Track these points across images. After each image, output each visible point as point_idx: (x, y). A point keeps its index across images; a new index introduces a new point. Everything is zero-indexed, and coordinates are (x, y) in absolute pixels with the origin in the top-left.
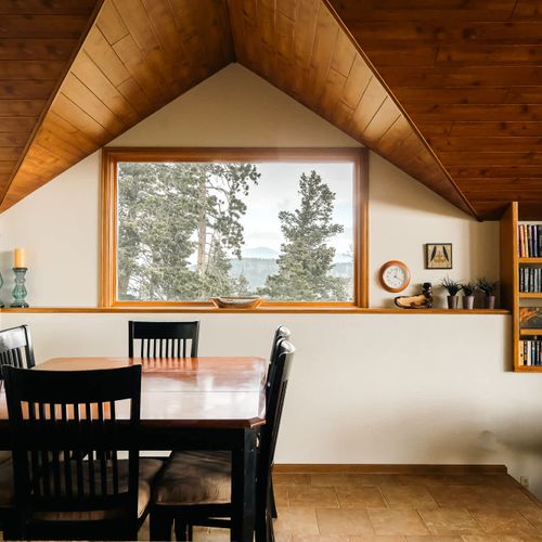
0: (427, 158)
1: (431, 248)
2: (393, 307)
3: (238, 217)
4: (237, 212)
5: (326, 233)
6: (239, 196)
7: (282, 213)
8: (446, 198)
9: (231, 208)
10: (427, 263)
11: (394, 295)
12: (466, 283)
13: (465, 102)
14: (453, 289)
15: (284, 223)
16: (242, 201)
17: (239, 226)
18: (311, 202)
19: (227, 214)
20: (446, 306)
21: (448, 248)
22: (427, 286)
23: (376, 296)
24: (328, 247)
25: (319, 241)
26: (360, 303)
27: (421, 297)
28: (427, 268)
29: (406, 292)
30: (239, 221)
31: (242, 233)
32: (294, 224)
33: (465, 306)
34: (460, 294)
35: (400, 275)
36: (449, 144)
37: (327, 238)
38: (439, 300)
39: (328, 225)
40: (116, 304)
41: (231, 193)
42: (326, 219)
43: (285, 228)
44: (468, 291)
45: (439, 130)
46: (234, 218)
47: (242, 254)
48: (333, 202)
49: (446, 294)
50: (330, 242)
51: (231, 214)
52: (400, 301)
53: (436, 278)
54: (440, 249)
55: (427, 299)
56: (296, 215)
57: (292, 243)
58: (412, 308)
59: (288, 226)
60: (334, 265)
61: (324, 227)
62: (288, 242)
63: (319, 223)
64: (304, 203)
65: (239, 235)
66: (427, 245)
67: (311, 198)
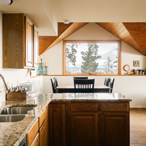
0: (135, 43)
1: (135, 62)
2: (127, 74)
3: (75, 54)
4: (74, 52)
5: (96, 58)
6: (75, 48)
7: (82, 52)
8: (139, 51)
9: (73, 51)
10: (134, 65)
11: (127, 72)
12: (142, 69)
13: (143, 33)
14: (139, 71)
15: (83, 55)
16: (75, 49)
17: (75, 56)
18: (91, 49)
19: (71, 53)
20: (138, 74)
21: (138, 62)
22: (134, 70)
23: (123, 72)
24: (97, 63)
25: (94, 61)
26: (119, 74)
27: (133, 73)
28: (134, 66)
29: (130, 71)
30: (75, 55)
31: (76, 59)
32: (86, 56)
33: (142, 74)
34: (141, 72)
35: (128, 68)
36: (140, 41)
37: (96, 60)
38: (136, 73)
39: (96, 56)
40: (66, 74)
41: (72, 47)
42: (96, 54)
43: (83, 57)
44: (143, 71)
45: (138, 38)
46: (73, 54)
47: (75, 65)
48: (98, 49)
49: (138, 72)
50: (97, 61)
51: (73, 53)
52: (128, 73)
53: (136, 68)
54: (137, 62)
55: (134, 73)
56: (86, 53)
57: (85, 61)
58: (131, 74)
59: (84, 56)
60: (99, 69)
61: (95, 56)
62: (84, 61)
63: (94, 55)
64: (89, 49)
65: (75, 59)
66: (134, 61)
67: (91, 47)
